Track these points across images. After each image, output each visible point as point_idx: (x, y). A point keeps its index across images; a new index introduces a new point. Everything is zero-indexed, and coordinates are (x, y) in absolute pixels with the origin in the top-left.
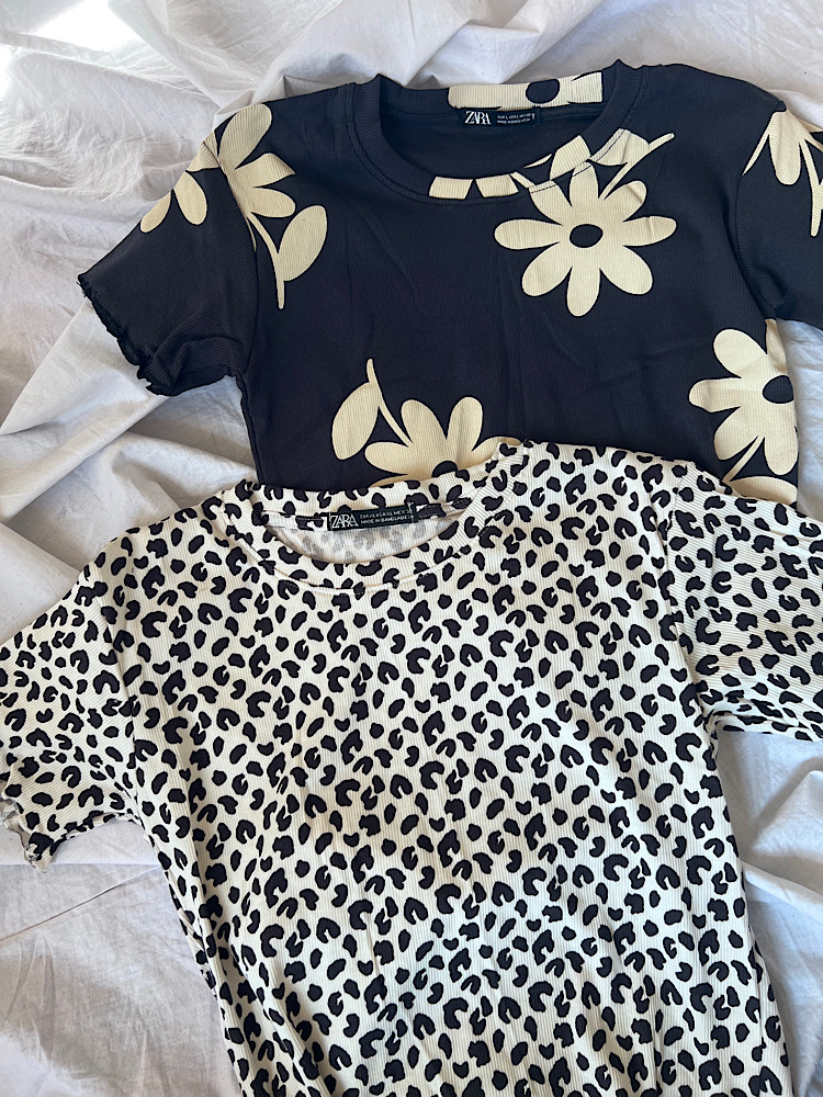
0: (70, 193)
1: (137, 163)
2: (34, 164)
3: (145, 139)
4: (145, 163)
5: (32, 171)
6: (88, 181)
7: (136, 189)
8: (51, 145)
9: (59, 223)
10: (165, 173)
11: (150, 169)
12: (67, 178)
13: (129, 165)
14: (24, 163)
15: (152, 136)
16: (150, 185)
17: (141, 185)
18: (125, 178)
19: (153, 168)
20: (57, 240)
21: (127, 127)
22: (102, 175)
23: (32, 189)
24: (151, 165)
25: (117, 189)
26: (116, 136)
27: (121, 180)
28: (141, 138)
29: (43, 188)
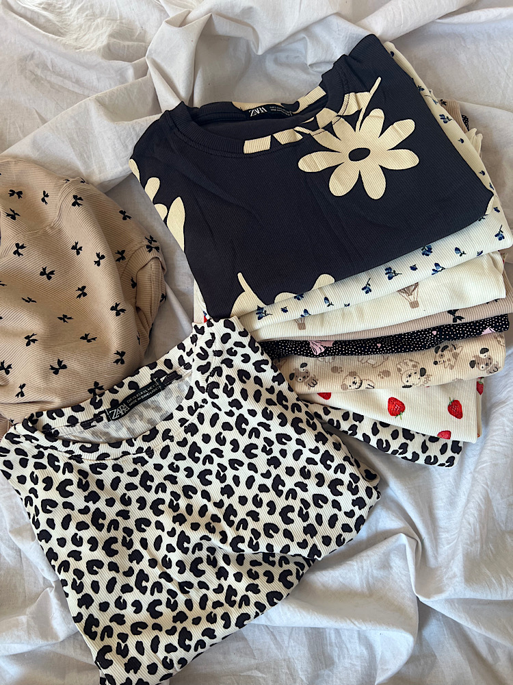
0: (59, 40)
1: (107, 34)
2: (44, 17)
3: (118, 22)
4: (111, 36)
5: (42, 20)
6: (75, 37)
7: (99, 49)
8: (61, 8)
9: (49, 57)
10: (122, 45)
11: (113, 40)
12: (62, 31)
13: (102, 34)
14: (39, 15)
15: (124, 21)
16: (110, 50)
17: (104, 47)
18: (96, 41)
19: (115, 40)
20: (44, 67)
21: (110, 11)
22: (84, 35)
23: (37, 31)
24: (114, 37)
25: (89, 47)
26: (102, 14)
27: (93, 41)
28: (116, 20)
29: (44, 33)
